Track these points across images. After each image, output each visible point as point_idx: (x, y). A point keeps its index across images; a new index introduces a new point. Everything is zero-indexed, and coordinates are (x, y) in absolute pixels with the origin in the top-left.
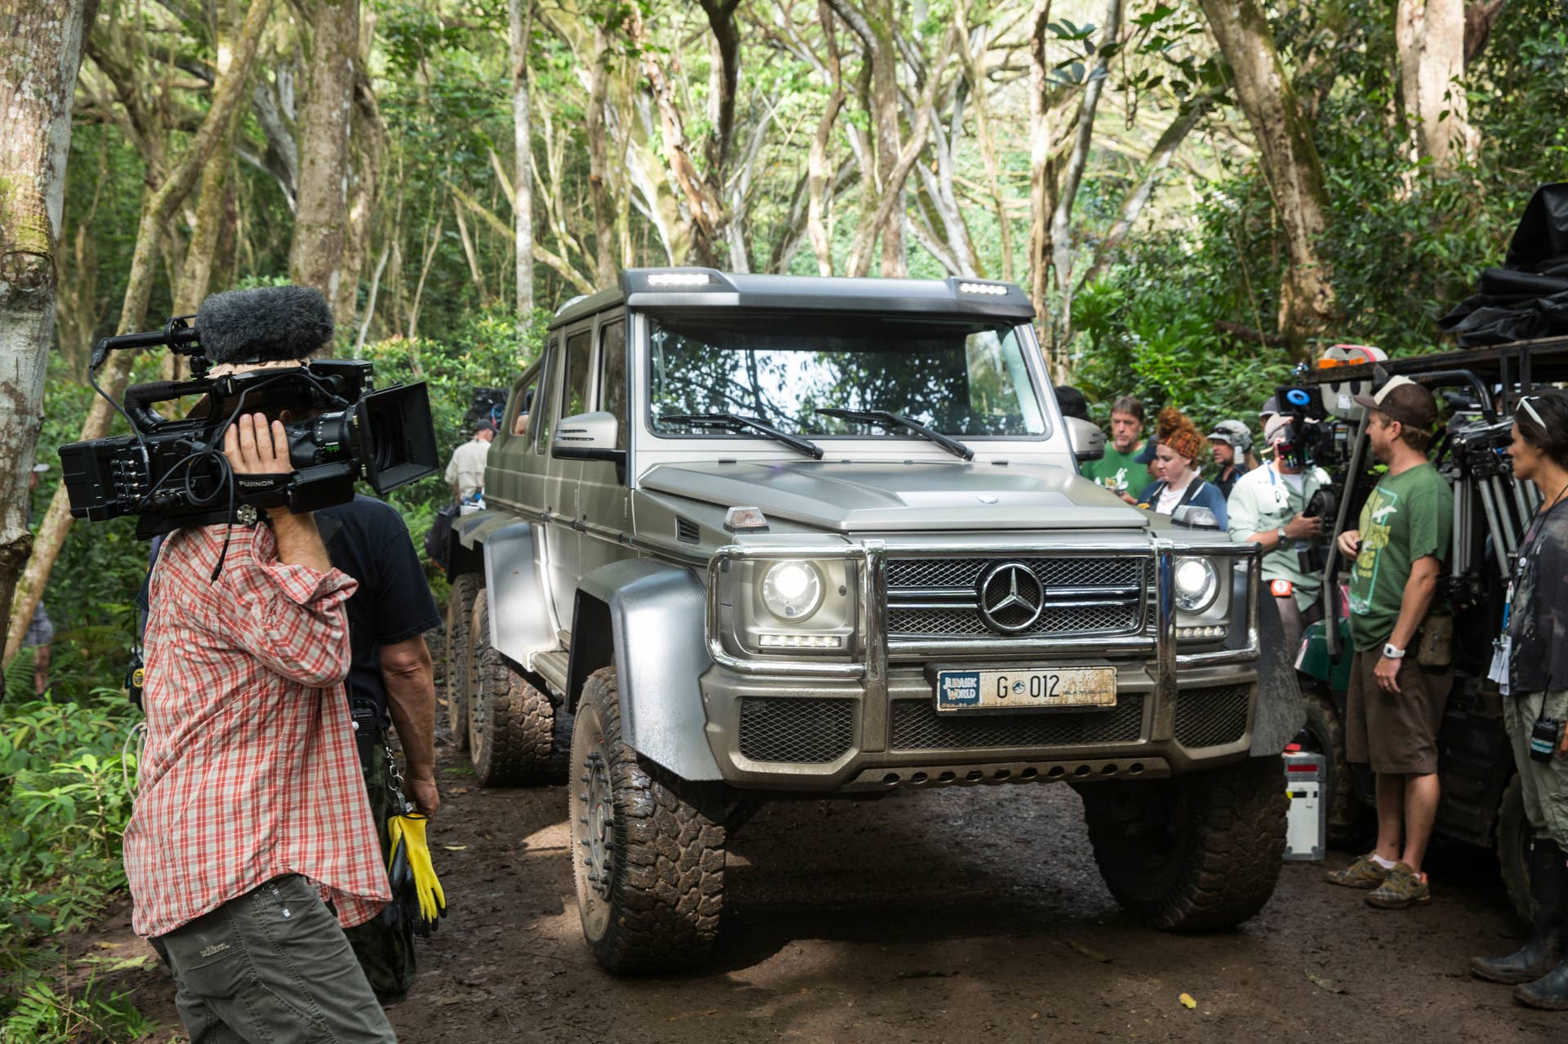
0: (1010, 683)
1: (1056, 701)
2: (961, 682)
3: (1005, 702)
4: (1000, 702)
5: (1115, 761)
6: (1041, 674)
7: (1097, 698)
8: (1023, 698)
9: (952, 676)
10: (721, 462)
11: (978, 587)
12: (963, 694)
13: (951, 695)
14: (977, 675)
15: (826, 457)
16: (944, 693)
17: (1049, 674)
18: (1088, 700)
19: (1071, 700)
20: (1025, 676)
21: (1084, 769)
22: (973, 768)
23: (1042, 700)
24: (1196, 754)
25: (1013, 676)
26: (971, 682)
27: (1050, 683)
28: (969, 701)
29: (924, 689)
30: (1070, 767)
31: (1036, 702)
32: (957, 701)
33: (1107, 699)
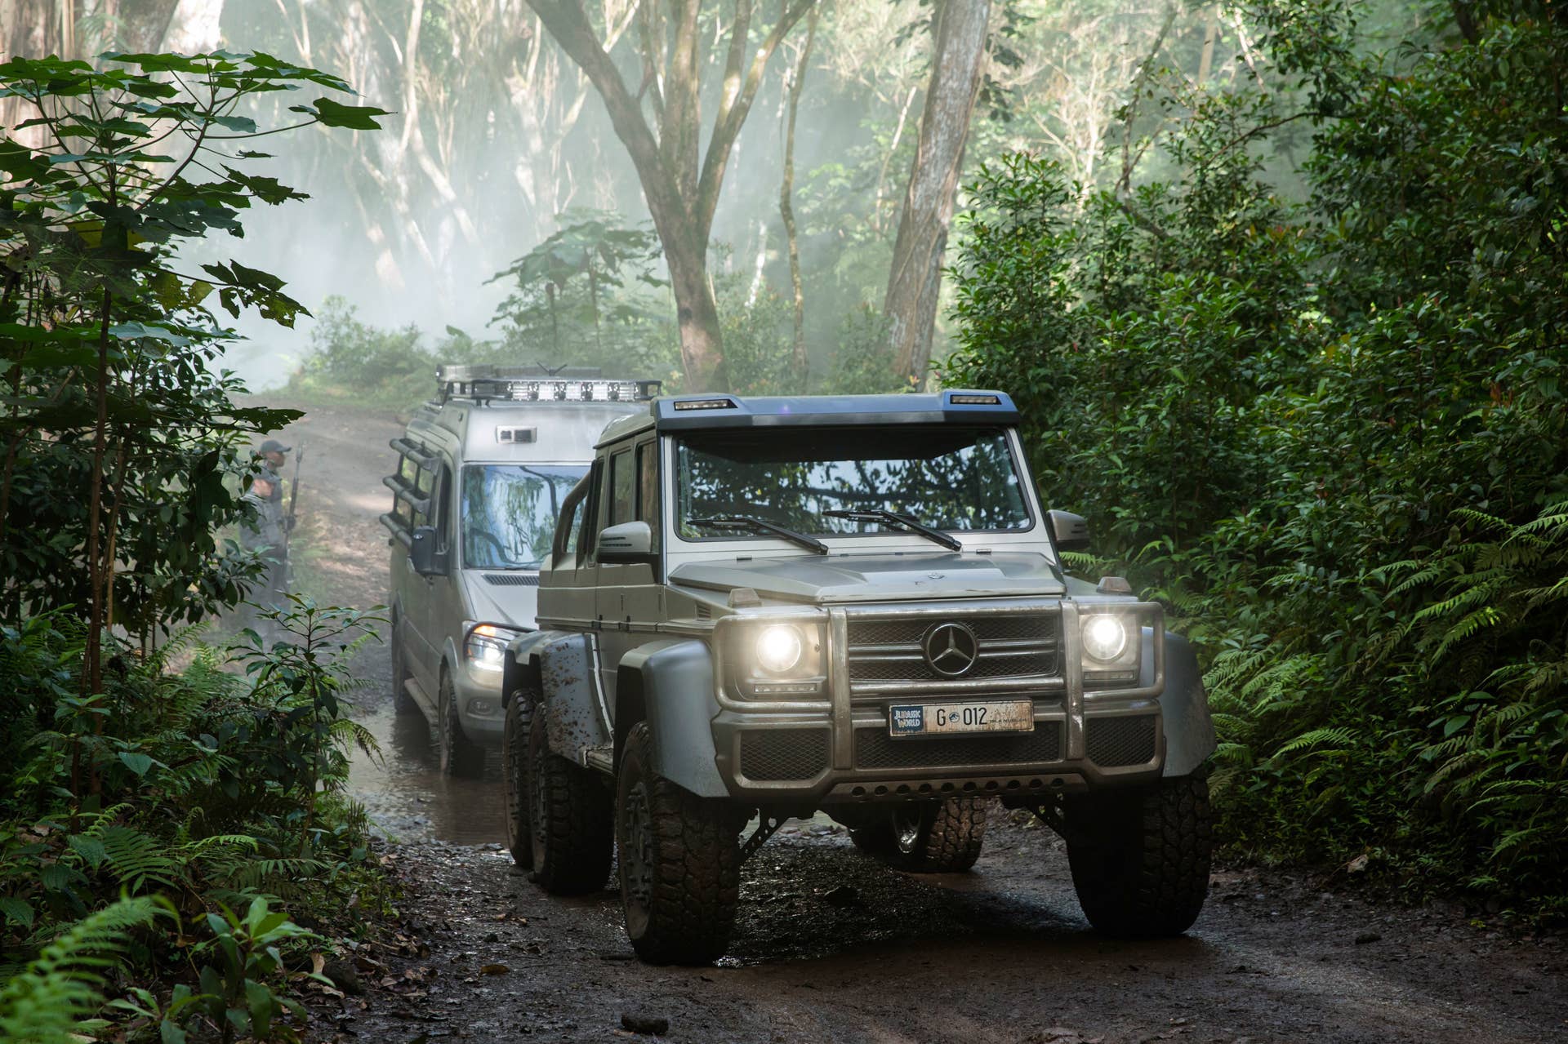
0: (947, 714)
1: (985, 728)
2: (908, 714)
3: (944, 729)
4: (939, 729)
5: (1040, 777)
6: (971, 707)
7: (1018, 725)
8: (958, 726)
9: (901, 709)
10: (739, 560)
11: (923, 644)
12: (910, 723)
13: (901, 724)
14: (920, 708)
15: (830, 552)
16: (895, 723)
17: (978, 707)
18: (1011, 726)
19: (997, 727)
20: (959, 708)
21: (1014, 784)
22: (923, 782)
23: (974, 727)
24: (1108, 771)
25: (949, 709)
26: (916, 714)
27: (980, 714)
28: (915, 729)
29: (880, 721)
30: (1003, 782)
31: (969, 728)
32: (906, 729)
33: (1026, 726)
